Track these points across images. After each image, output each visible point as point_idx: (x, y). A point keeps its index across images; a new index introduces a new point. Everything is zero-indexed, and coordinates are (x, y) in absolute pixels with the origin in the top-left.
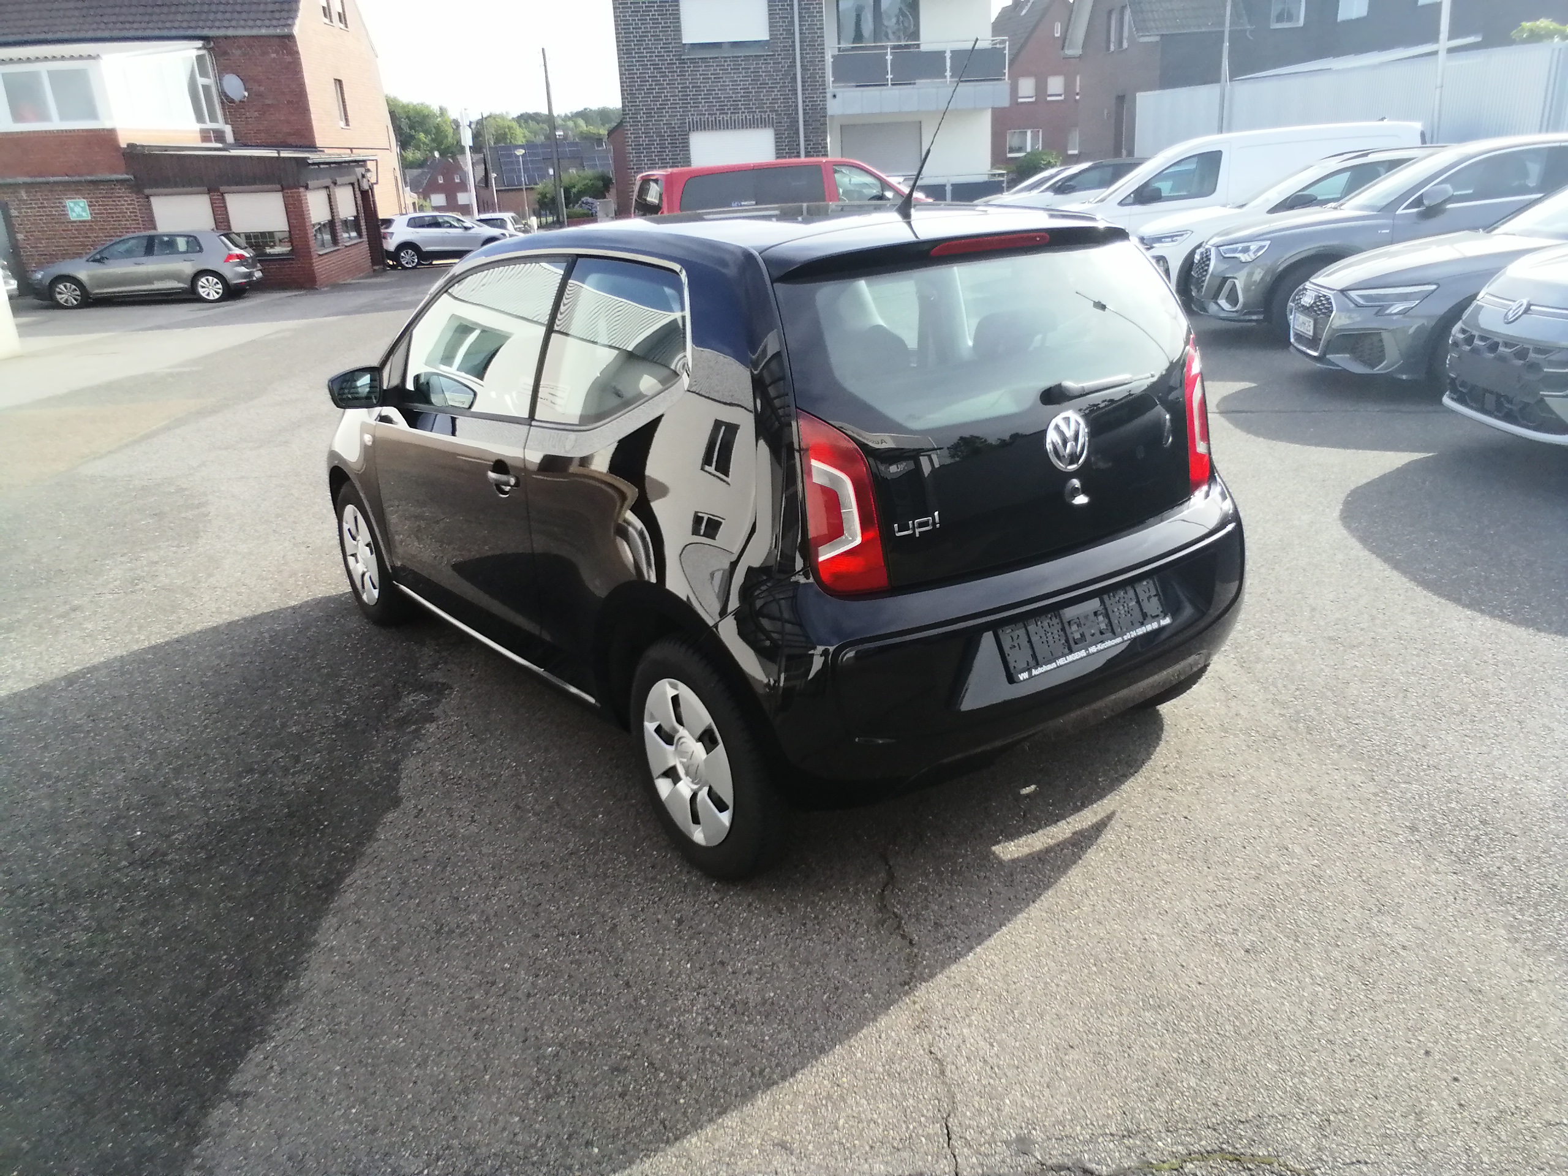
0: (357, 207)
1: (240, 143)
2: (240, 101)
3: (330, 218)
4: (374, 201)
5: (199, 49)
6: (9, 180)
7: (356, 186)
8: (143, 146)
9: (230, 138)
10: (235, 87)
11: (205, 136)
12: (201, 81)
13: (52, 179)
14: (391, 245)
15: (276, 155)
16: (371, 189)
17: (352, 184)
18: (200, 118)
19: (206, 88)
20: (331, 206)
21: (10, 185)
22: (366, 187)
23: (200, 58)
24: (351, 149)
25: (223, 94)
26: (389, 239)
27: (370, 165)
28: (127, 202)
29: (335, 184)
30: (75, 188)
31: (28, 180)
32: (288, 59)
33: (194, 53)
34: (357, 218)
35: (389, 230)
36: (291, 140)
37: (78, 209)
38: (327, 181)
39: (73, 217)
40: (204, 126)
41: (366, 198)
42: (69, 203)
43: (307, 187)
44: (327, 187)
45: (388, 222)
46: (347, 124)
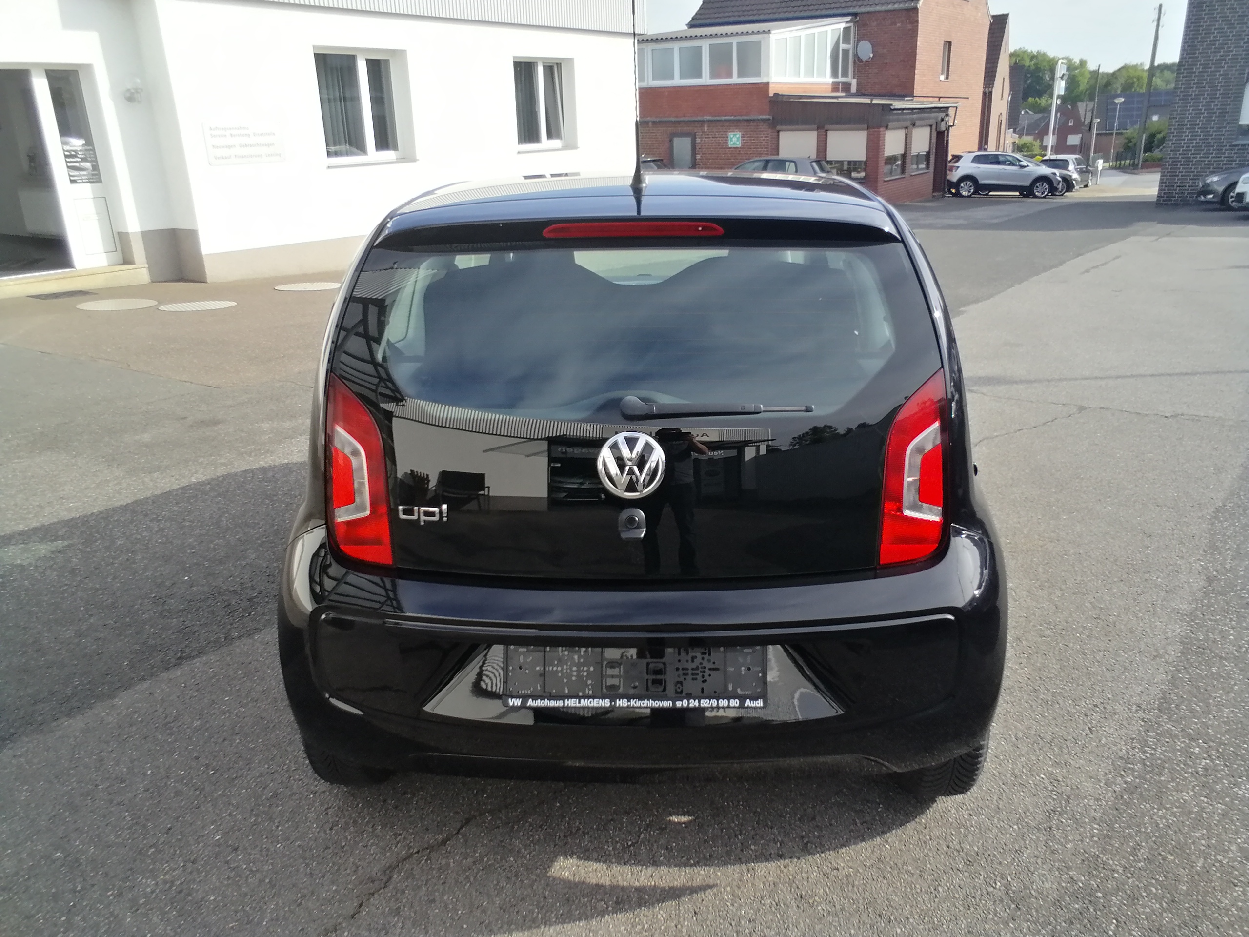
0: (930, 144)
1: (859, 94)
2: (867, 61)
3: (903, 152)
4: (947, 141)
5: (847, 22)
6: (699, 118)
7: (934, 127)
8: (783, 95)
9: (854, 89)
10: (866, 50)
11: (835, 87)
12: (843, 46)
13: (724, 118)
14: (954, 176)
15: (869, 102)
16: (948, 130)
17: (931, 126)
18: (835, 74)
19: (846, 52)
20: (906, 143)
21: (698, 121)
22: (943, 127)
23: (846, 30)
24: (940, 98)
25: (856, 56)
26: (954, 172)
27: (951, 112)
28: (765, 135)
29: (914, 125)
30: (735, 124)
31: (709, 118)
32: (909, 26)
33: (843, 26)
34: (928, 153)
35: (957, 165)
36: (897, 91)
37: (734, 139)
38: (908, 123)
39: (731, 144)
40: (836, 80)
41: (941, 138)
42: (731, 135)
43: (887, 128)
44: (907, 128)
45: (957, 158)
46: (947, 77)
